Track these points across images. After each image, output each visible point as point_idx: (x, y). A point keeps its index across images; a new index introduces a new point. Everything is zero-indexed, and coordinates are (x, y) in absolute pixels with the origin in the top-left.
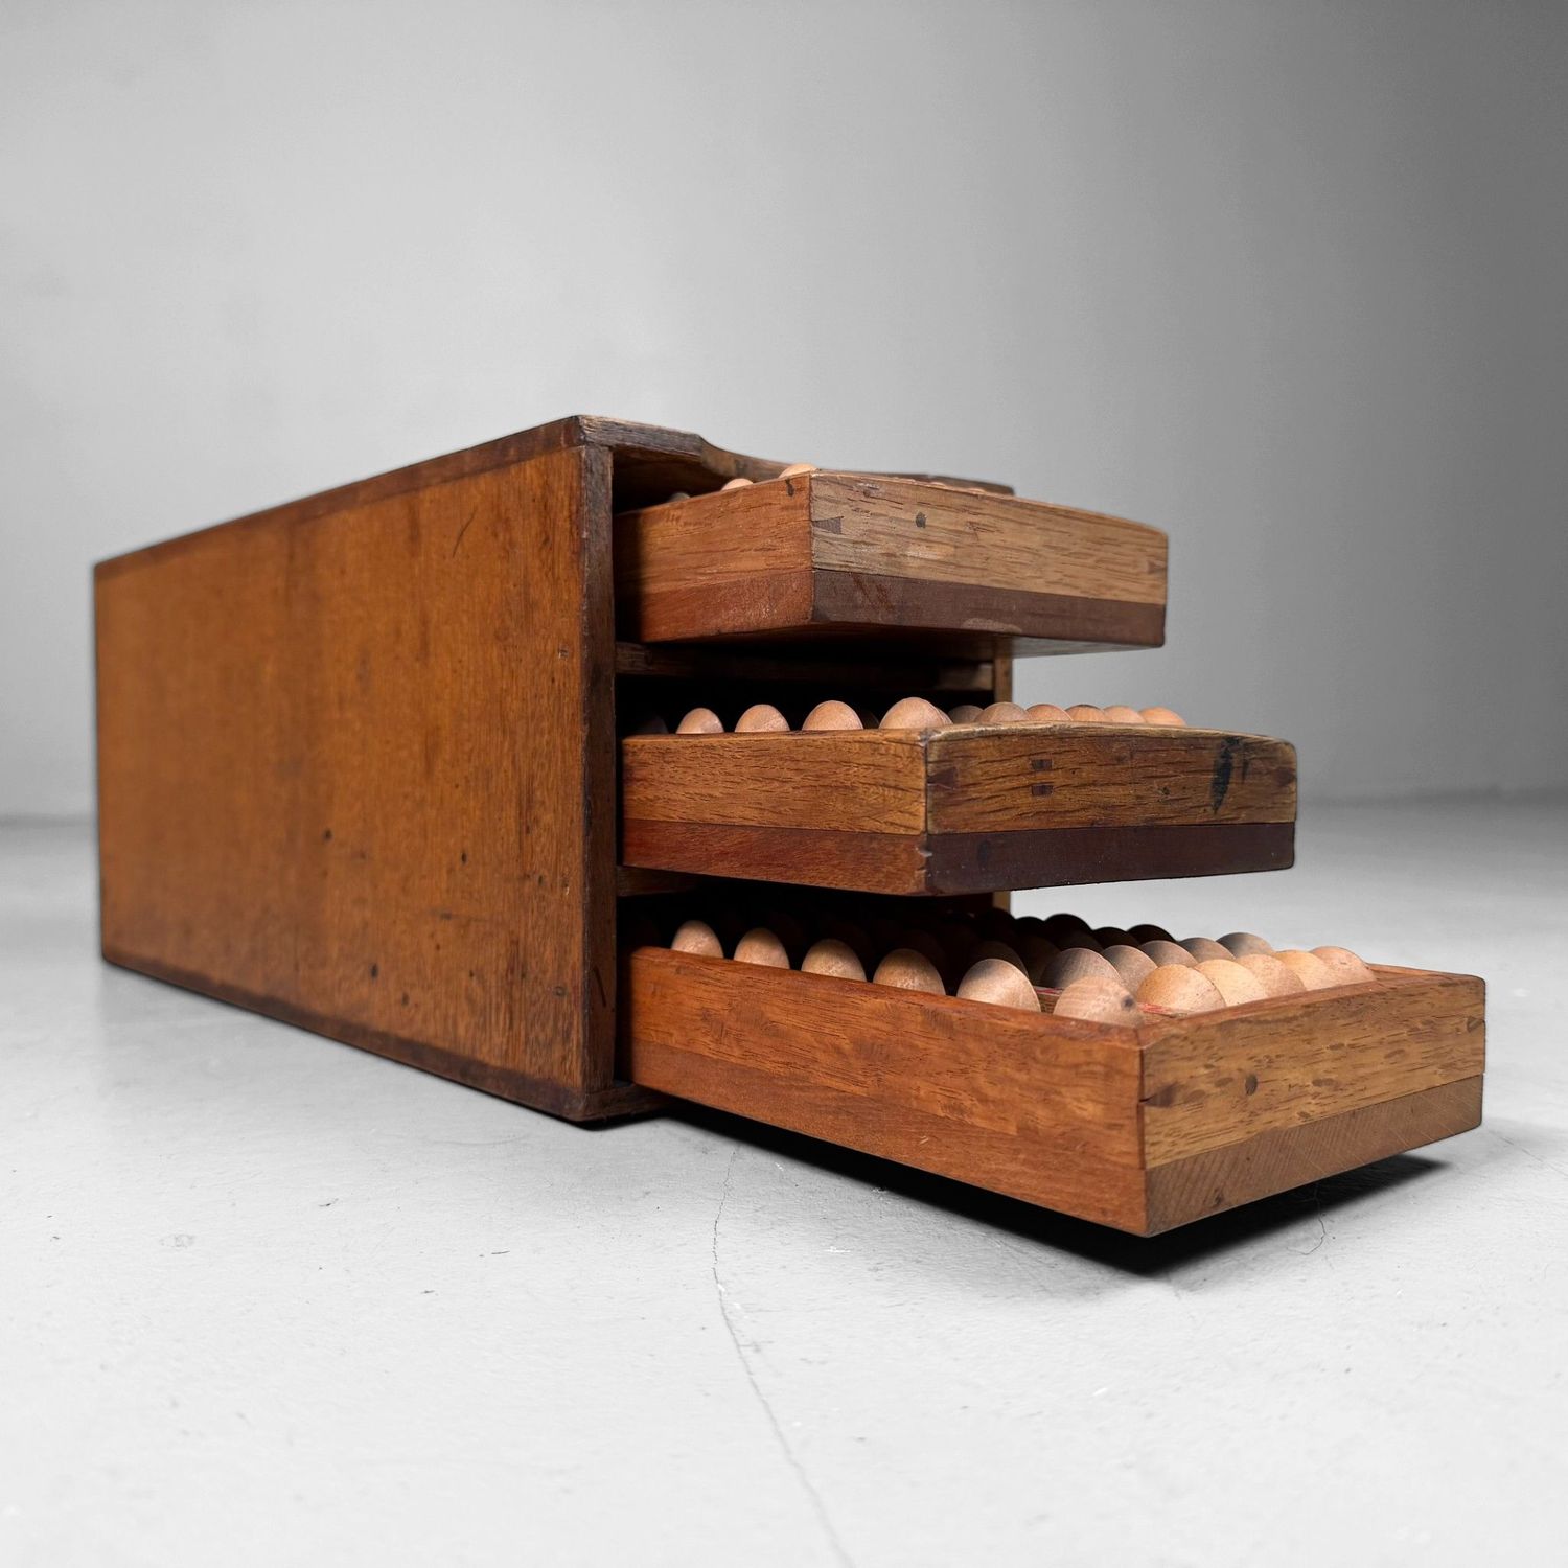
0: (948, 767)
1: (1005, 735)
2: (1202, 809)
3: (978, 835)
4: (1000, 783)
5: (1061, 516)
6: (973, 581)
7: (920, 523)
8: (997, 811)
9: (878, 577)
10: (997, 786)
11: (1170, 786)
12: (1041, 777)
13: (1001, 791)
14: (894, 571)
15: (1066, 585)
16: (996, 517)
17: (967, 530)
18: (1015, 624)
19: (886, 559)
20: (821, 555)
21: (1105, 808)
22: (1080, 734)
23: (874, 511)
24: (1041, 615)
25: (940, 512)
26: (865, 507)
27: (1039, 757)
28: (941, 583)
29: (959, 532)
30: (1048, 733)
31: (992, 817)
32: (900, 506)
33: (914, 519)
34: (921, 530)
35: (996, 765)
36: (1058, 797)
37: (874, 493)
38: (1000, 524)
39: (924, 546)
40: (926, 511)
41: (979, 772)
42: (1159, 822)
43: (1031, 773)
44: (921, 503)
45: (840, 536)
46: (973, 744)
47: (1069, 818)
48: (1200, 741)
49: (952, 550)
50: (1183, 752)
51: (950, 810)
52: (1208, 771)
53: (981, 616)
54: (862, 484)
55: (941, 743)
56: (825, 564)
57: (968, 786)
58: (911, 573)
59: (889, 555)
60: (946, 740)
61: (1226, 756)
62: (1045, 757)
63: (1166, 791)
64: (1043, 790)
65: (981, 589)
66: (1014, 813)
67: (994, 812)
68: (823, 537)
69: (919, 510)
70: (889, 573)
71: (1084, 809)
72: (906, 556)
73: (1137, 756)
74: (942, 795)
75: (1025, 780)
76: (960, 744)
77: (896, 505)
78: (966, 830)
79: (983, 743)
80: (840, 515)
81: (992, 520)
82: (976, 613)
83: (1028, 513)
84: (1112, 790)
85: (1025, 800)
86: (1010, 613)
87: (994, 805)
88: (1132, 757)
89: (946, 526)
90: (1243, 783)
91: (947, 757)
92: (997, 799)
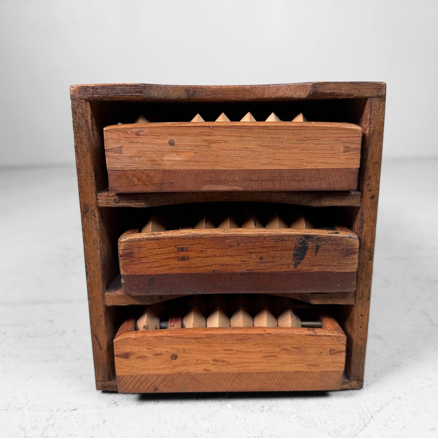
0: (131, 251)
1: (161, 239)
2: (286, 266)
3: (148, 275)
4: (160, 256)
5: (271, 129)
6: (208, 168)
7: (172, 143)
8: (158, 267)
9: (146, 171)
10: (157, 257)
11: (263, 256)
12: (182, 254)
13: (160, 259)
14: (156, 167)
15: (276, 164)
16: (223, 135)
17: (203, 144)
18: (238, 186)
19: (150, 163)
20: (111, 164)
21: (221, 265)
22: (205, 237)
23: (142, 141)
24: (257, 180)
25: (184, 137)
26: (137, 140)
27: (181, 246)
28: (186, 170)
29: (197, 146)
30: (186, 237)
31: (155, 269)
32: (158, 137)
33: (168, 142)
34: (173, 147)
35: (156, 250)
36: (193, 261)
37: (141, 133)
38: (225, 139)
39: (174, 154)
40: (175, 139)
41: (147, 253)
42: (255, 271)
43: (177, 252)
44: (170, 135)
45: (122, 155)
46: (143, 243)
47: (199, 269)
48: (285, 237)
49: (193, 155)
50: (273, 243)
51: (132, 266)
52: (292, 250)
53: (213, 184)
54: (133, 130)
55: (125, 243)
56: (113, 168)
57: (142, 258)
58: (167, 168)
59: (152, 161)
60: (128, 242)
61: (304, 243)
62: (184, 246)
63: (261, 258)
64: (183, 259)
65: (213, 171)
66: (168, 267)
67: (157, 267)
68: (112, 156)
69: (170, 138)
70: (153, 169)
71: (209, 266)
72: (163, 160)
73: (241, 244)
74: (127, 261)
75: (173, 255)
76: (136, 243)
77: (156, 137)
78: (142, 273)
79: (148, 242)
80: (121, 145)
81: (220, 137)
82: (211, 182)
83: (247, 130)
84: (226, 258)
85: (174, 263)
86: (234, 181)
87: (155, 265)
88: (238, 245)
89: (189, 143)
90: (316, 255)
91: (129, 248)
92: (158, 262)
